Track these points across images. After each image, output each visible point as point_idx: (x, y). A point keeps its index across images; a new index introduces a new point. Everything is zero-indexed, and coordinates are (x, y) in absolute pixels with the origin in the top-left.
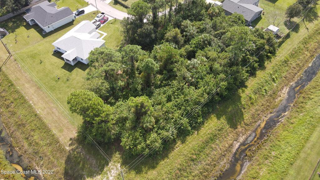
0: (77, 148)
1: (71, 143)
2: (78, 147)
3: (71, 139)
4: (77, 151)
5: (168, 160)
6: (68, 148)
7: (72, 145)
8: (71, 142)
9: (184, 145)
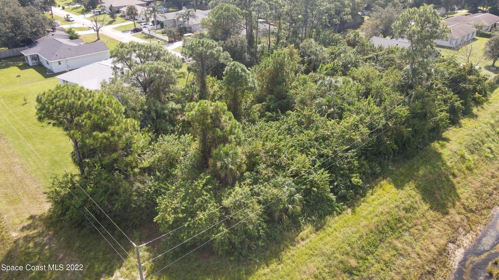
0: (40, 235)
1: (29, 225)
2: (43, 232)
3: (32, 217)
4: (36, 241)
5: (280, 267)
6: (15, 235)
7: (28, 229)
8: (30, 222)
9: (321, 234)
